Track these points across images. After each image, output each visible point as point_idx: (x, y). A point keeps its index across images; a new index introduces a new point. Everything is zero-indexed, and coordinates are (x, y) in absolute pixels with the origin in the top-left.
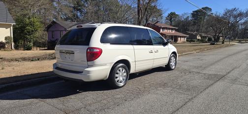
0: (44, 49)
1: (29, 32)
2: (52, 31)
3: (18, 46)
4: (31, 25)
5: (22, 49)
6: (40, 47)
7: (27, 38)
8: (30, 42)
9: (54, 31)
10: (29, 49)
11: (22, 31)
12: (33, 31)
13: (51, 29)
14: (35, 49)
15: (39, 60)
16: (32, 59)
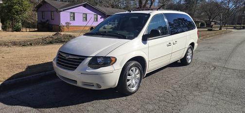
0: (34, 30)
1: (17, 12)
2: (42, 12)
3: (6, 27)
4: (19, 4)
5: (11, 29)
6: (29, 28)
7: (15, 19)
8: (18, 22)
9: (44, 11)
10: (18, 30)
11: (10, 11)
12: (21, 11)
13: (41, 9)
14: (24, 30)
15: (31, 44)
16: (24, 44)
